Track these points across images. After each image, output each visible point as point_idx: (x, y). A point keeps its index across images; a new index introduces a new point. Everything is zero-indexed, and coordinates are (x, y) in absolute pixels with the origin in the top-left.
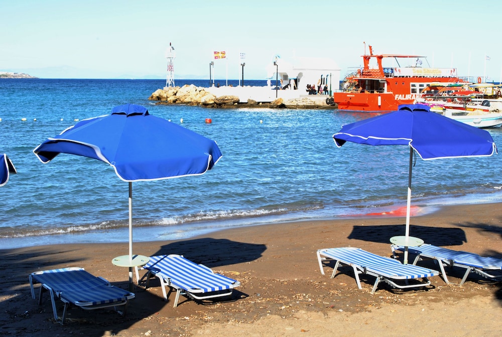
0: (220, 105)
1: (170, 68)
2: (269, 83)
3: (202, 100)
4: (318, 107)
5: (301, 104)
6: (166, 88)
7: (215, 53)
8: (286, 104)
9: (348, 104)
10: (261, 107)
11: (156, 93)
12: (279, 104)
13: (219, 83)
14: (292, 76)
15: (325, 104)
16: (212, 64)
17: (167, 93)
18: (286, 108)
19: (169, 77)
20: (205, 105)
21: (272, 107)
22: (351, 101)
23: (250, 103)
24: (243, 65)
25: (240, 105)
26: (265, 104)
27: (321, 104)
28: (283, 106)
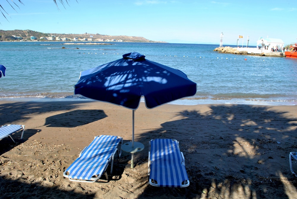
0: (241, 54)
1: (221, 41)
2: (257, 47)
3: (235, 52)
4: (277, 56)
5: (271, 55)
6: (219, 47)
7: (239, 36)
8: (265, 54)
9: (291, 56)
10: (256, 55)
11: (216, 49)
12: (263, 54)
13: (240, 46)
14: (266, 44)
15: (280, 55)
16: (238, 40)
17: (220, 49)
18: (265, 56)
19: (221, 44)
20: (236, 54)
21: (260, 56)
22: (292, 55)
23: (252, 54)
24: (248, 40)
25: (248, 54)
26: (257, 54)
27: (278, 55)
28: (264, 55)
